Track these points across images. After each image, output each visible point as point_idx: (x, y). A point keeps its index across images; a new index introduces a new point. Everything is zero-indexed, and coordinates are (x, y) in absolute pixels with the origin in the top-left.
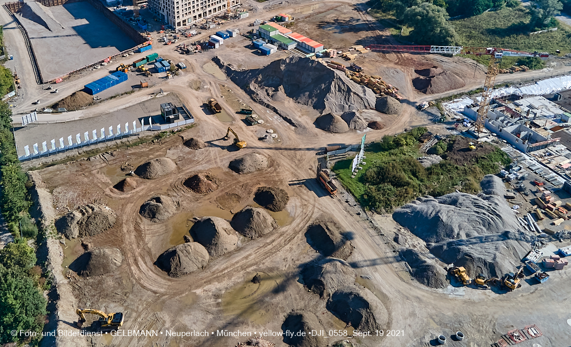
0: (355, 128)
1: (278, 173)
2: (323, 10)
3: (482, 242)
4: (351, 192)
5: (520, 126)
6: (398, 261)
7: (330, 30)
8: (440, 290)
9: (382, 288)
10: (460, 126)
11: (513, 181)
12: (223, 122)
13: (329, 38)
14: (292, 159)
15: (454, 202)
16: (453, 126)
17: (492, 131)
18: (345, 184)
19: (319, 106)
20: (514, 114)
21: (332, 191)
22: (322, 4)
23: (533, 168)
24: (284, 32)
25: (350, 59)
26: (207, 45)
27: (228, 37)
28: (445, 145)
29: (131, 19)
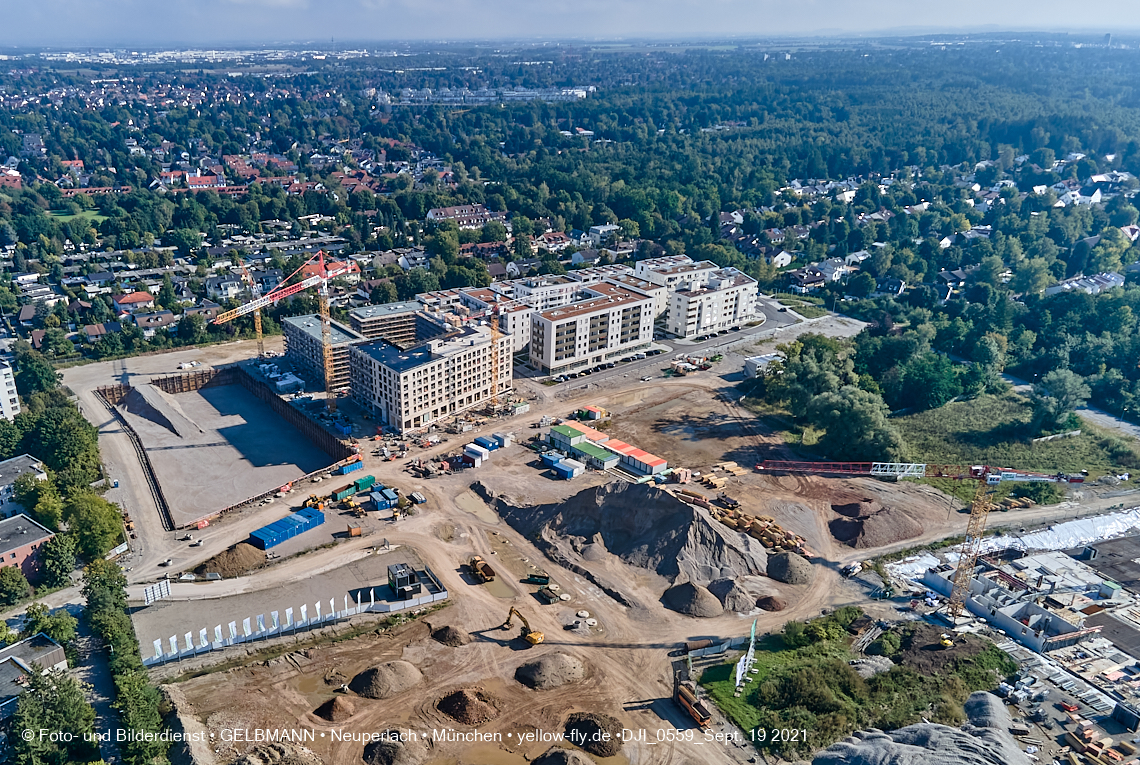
0: (734, 608)
1: (603, 688)
2: (662, 399)
4: (736, 722)
5: (1028, 605)
7: (676, 435)
10: (921, 606)
11: (1023, 703)
12: (500, 597)
13: (675, 449)
14: (625, 664)
15: (922, 740)
16: (908, 605)
17: (977, 614)
18: (724, 707)
19: (668, 569)
20: (1015, 584)
21: (702, 720)
22: (659, 389)
23: (1057, 680)
24: (595, 438)
25: (715, 486)
26: (462, 462)
27: (496, 447)
28: (896, 638)
29: (322, 416)
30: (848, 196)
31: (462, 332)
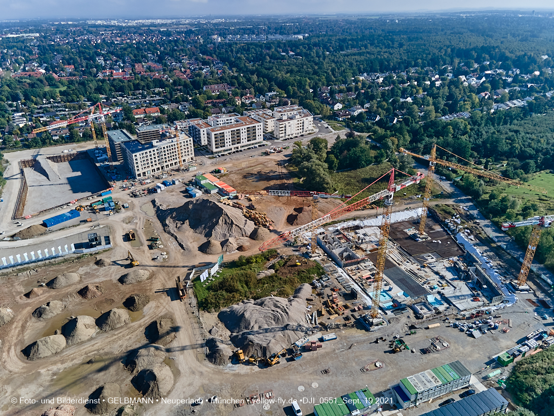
0: (227, 250)
1: (152, 284)
2: (254, 165)
3: (266, 332)
4: (197, 297)
6: (202, 347)
7: (250, 180)
8: (221, 367)
9: (180, 366)
10: (304, 249)
11: (319, 288)
12: (134, 247)
14: (168, 274)
16: (299, 249)
17: (325, 251)
18: (196, 291)
19: (209, 234)
20: (348, 240)
21: (182, 297)
23: (339, 279)
24: (214, 181)
25: (251, 201)
26: (153, 191)
27: (171, 185)
28: (283, 261)
29: (108, 172)
30: (381, 80)
31: (173, 136)
